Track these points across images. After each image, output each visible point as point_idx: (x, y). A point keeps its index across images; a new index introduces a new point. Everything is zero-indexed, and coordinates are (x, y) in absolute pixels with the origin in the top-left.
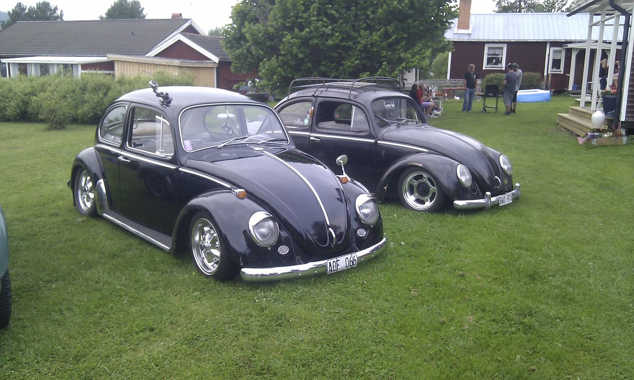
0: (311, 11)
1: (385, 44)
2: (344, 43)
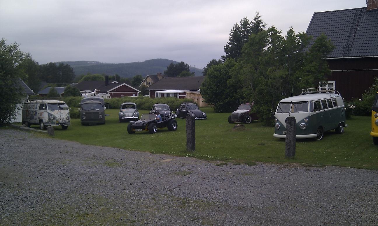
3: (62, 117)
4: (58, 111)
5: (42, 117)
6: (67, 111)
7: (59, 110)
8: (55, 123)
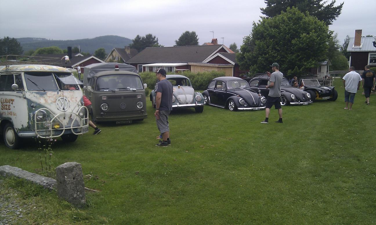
0: (269, 48)
1: (297, 59)
2: (282, 59)
3: (69, 111)
4: (56, 93)
5: (11, 113)
6: (79, 94)
7: (60, 93)
8: (50, 129)
